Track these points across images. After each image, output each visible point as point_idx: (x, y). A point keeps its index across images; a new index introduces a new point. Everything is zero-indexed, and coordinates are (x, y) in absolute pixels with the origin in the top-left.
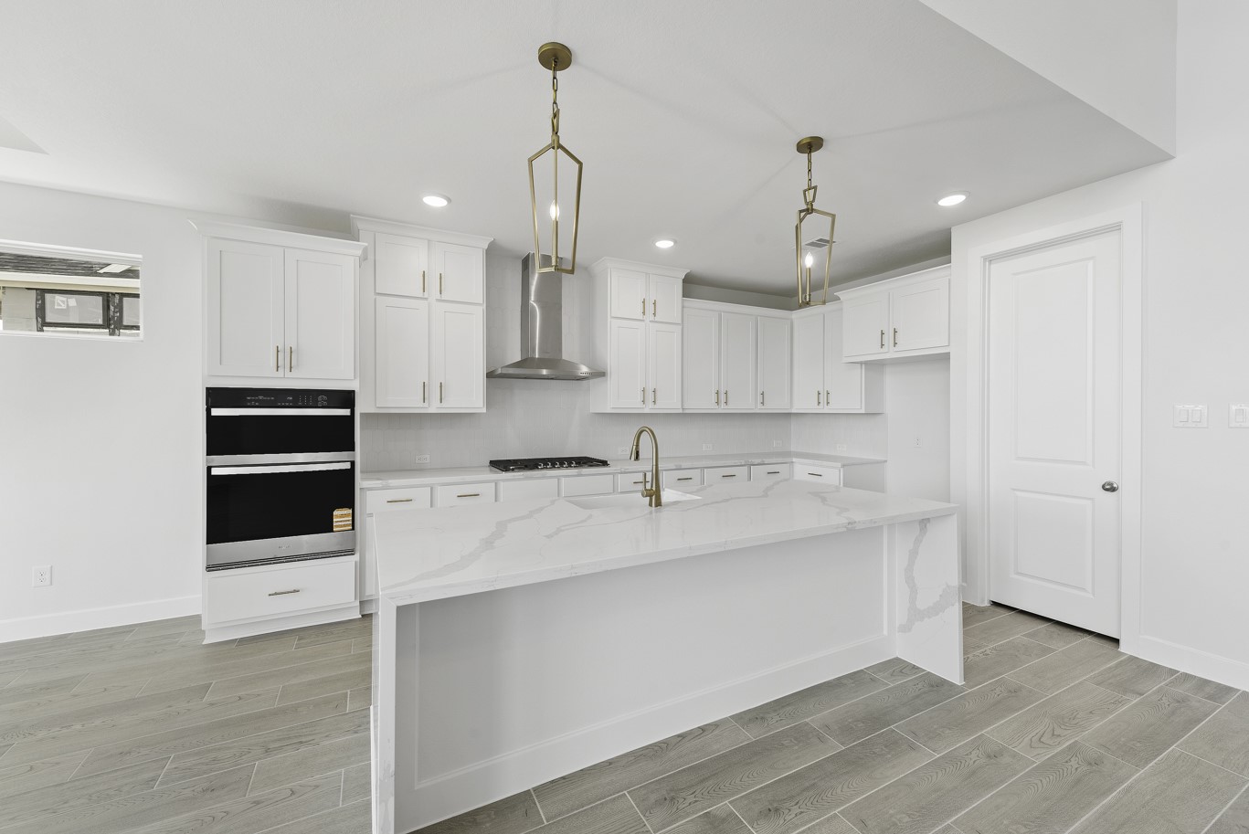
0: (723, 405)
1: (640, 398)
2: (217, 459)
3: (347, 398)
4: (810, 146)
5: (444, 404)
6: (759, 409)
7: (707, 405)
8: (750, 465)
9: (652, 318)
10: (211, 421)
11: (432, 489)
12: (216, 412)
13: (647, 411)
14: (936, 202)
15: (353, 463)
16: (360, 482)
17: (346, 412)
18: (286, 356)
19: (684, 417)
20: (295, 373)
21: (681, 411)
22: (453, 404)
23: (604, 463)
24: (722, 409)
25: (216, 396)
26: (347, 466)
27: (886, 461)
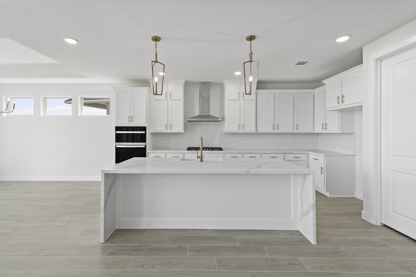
0: (276, 130)
1: (237, 128)
2: (117, 143)
3: (144, 129)
4: (251, 38)
5: (172, 130)
6: (295, 131)
7: (270, 130)
8: (285, 154)
9: (243, 99)
10: (117, 134)
11: (166, 154)
12: (117, 132)
13: (241, 132)
14: (335, 40)
15: (146, 146)
16: (148, 151)
17: (144, 132)
18: (131, 118)
19: (257, 134)
20: (133, 123)
21: (255, 132)
22: (174, 130)
23: (221, 149)
24: (276, 131)
25: (117, 128)
26: (144, 146)
27: (356, 155)
